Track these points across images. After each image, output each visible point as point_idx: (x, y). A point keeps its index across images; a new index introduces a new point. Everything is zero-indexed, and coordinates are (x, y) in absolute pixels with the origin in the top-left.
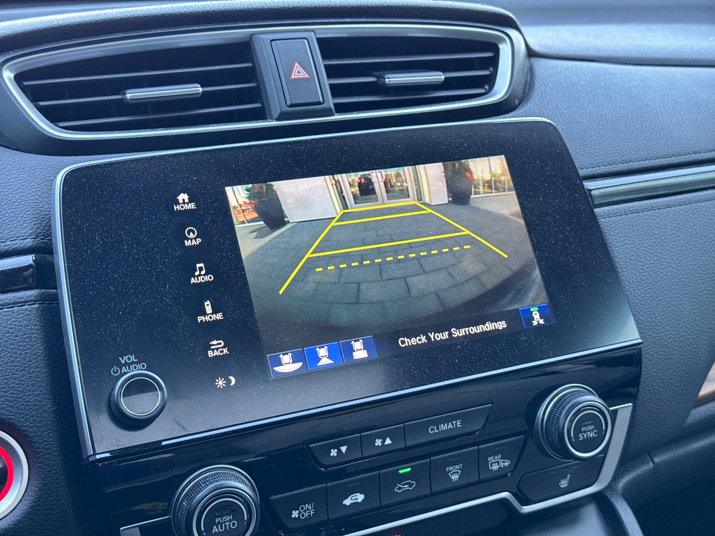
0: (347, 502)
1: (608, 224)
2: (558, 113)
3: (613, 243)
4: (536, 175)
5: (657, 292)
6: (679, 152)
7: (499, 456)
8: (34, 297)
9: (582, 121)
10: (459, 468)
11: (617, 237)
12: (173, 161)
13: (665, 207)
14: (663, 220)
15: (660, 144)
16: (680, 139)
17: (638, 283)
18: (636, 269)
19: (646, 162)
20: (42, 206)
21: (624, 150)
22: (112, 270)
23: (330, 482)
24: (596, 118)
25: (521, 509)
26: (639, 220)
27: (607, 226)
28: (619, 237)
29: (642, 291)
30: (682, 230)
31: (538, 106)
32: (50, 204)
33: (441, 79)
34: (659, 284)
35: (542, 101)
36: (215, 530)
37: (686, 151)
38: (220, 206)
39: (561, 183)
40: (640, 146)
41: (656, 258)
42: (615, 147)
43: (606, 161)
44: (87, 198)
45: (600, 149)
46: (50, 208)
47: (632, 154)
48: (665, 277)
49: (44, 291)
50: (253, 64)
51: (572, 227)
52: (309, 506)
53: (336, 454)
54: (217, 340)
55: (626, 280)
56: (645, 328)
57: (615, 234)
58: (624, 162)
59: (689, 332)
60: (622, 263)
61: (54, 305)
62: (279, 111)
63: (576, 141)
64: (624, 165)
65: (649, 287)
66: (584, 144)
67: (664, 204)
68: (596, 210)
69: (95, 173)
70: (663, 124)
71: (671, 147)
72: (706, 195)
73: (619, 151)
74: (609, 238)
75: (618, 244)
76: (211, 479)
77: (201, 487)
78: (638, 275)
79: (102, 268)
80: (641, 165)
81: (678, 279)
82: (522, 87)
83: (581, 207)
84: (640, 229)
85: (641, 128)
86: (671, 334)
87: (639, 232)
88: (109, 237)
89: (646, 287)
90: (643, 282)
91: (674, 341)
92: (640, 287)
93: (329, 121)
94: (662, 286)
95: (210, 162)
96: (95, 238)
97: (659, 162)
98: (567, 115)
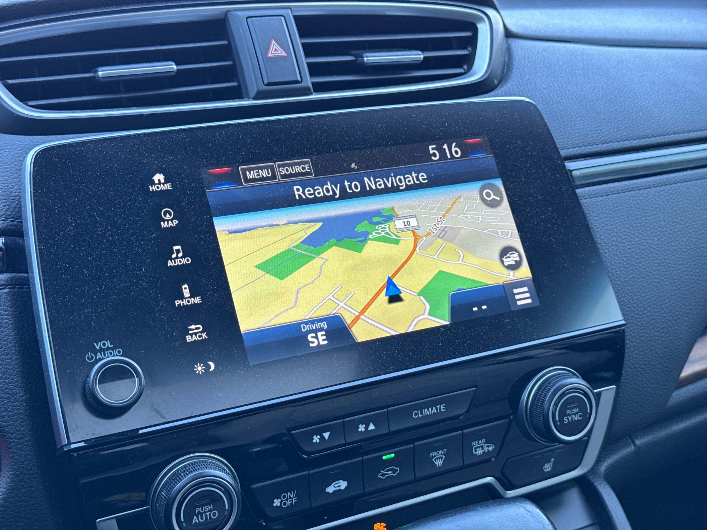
0: (330, 489)
1: (589, 205)
2: (537, 93)
3: (594, 224)
4: (518, 155)
5: (639, 273)
6: (658, 133)
7: (484, 440)
8: (4, 281)
9: (561, 101)
10: (443, 453)
11: (598, 218)
12: (148, 140)
13: (645, 187)
14: (644, 201)
15: (639, 125)
16: (659, 119)
17: (620, 265)
18: (617, 249)
19: (625, 142)
20: (12, 187)
21: (603, 130)
22: (86, 253)
23: (312, 470)
24: (575, 99)
25: (506, 494)
26: (620, 200)
27: (588, 206)
28: (600, 218)
29: (624, 272)
30: (663, 211)
31: (517, 86)
32: (20, 185)
33: (420, 58)
34: (641, 265)
35: (521, 81)
36: (195, 520)
37: (665, 132)
38: (197, 186)
39: (543, 163)
40: (620, 126)
41: (637, 239)
42: (595, 128)
43: (586, 142)
44: (59, 179)
45: (580, 129)
46: (20, 189)
47: (612, 135)
48: (646, 258)
49: (14, 274)
50: (228, 42)
51: (554, 208)
52: (291, 494)
53: (318, 441)
54: (195, 325)
55: (607, 261)
56: (627, 309)
57: (596, 215)
58: (604, 142)
59: (670, 314)
60: (604, 244)
61: (25, 290)
62: (256, 90)
63: (556, 121)
64: (604, 145)
65: (631, 268)
66: (565, 124)
67: (644, 185)
68: (578, 191)
69: (66, 152)
70: (641, 105)
71: (650, 128)
72: (685, 175)
73: (599, 131)
74: (590, 219)
75: (599, 225)
76: (190, 467)
77: (181, 477)
78: (620, 256)
79: (75, 251)
80: (621, 146)
81: (659, 260)
82: (501, 67)
83: (563, 188)
84: (621, 209)
85: (620, 109)
86: (653, 315)
87: (620, 213)
88: (82, 219)
89: (627, 268)
90: (625, 263)
91: (656, 322)
92: (622, 269)
93: (307, 100)
94: (643, 267)
95: (186, 141)
96: (68, 220)
97: (639, 142)
98: (547, 95)
